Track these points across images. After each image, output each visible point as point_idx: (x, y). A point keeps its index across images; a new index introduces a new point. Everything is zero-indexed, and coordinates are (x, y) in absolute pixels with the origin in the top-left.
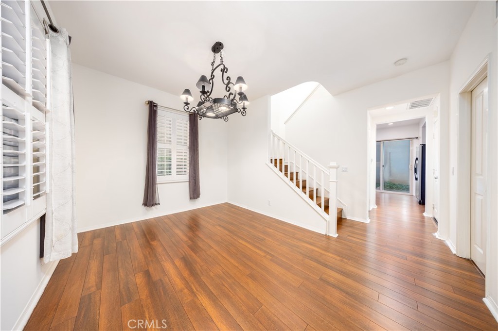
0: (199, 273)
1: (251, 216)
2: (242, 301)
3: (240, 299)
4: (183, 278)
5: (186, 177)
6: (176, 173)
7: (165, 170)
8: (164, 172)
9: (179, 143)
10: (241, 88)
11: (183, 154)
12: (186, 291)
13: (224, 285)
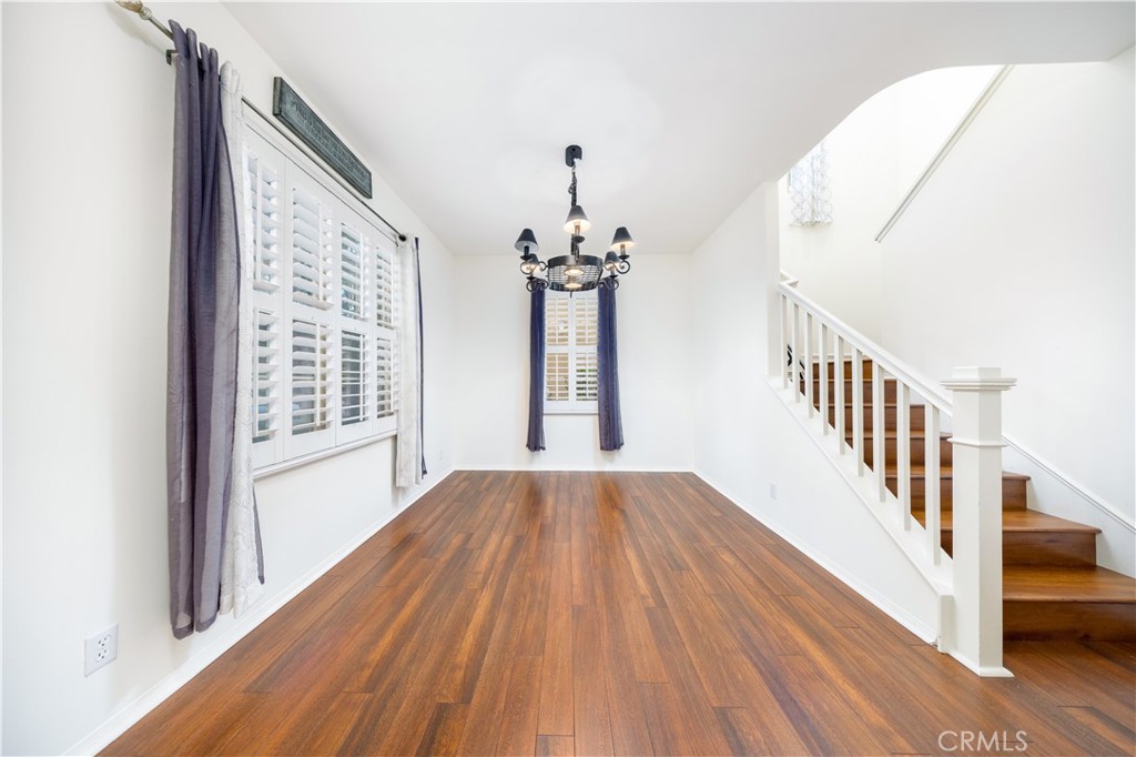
0: (515, 565)
1: (717, 514)
2: (524, 630)
3: (525, 625)
4: (493, 562)
5: (593, 406)
6: (575, 397)
7: (557, 392)
8: (555, 395)
9: (580, 342)
10: (578, 227)
11: (588, 362)
12: (481, 577)
13: (525, 598)
